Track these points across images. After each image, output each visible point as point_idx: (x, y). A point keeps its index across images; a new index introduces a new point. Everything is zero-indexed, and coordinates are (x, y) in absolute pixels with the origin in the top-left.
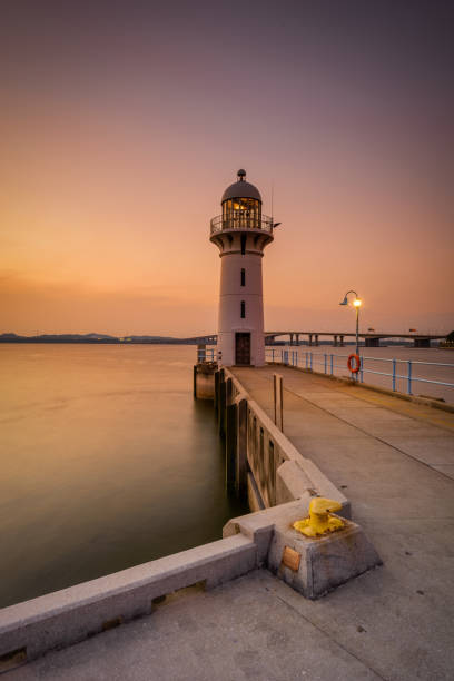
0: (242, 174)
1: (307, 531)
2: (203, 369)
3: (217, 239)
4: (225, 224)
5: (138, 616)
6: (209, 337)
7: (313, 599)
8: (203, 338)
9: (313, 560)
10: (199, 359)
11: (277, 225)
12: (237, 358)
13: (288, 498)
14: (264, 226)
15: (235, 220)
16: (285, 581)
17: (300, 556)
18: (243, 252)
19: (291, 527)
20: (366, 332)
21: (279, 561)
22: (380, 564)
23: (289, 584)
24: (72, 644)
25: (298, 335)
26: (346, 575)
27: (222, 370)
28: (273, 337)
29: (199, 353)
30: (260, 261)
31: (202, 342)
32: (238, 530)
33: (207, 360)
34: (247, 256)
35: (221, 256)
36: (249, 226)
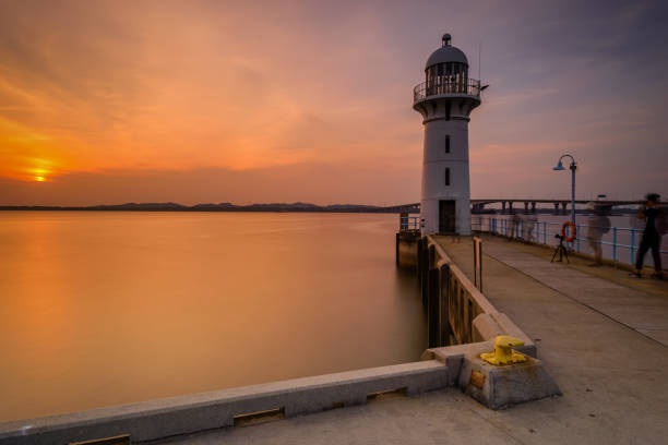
0: (447, 38)
1: (492, 360)
2: (405, 237)
3: (420, 106)
4: (429, 91)
5: (357, 403)
6: (412, 205)
7: (494, 409)
8: (407, 207)
9: (494, 380)
10: (402, 227)
11: (485, 87)
12: (441, 226)
13: (480, 339)
14: (470, 89)
15: (440, 85)
16: (472, 397)
17: (484, 377)
18: (448, 118)
19: (479, 357)
20: (595, 199)
21: (467, 380)
22: (560, 394)
23: (475, 399)
24: (314, 412)
25: (511, 202)
26: (526, 397)
27: (426, 238)
28: (482, 205)
29: (402, 221)
30: (467, 126)
31: (404, 211)
32: (433, 357)
33: (411, 227)
34: (452, 123)
35: (424, 123)
36: (454, 91)
